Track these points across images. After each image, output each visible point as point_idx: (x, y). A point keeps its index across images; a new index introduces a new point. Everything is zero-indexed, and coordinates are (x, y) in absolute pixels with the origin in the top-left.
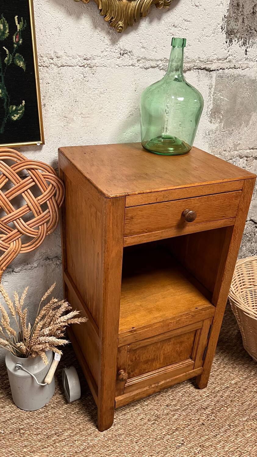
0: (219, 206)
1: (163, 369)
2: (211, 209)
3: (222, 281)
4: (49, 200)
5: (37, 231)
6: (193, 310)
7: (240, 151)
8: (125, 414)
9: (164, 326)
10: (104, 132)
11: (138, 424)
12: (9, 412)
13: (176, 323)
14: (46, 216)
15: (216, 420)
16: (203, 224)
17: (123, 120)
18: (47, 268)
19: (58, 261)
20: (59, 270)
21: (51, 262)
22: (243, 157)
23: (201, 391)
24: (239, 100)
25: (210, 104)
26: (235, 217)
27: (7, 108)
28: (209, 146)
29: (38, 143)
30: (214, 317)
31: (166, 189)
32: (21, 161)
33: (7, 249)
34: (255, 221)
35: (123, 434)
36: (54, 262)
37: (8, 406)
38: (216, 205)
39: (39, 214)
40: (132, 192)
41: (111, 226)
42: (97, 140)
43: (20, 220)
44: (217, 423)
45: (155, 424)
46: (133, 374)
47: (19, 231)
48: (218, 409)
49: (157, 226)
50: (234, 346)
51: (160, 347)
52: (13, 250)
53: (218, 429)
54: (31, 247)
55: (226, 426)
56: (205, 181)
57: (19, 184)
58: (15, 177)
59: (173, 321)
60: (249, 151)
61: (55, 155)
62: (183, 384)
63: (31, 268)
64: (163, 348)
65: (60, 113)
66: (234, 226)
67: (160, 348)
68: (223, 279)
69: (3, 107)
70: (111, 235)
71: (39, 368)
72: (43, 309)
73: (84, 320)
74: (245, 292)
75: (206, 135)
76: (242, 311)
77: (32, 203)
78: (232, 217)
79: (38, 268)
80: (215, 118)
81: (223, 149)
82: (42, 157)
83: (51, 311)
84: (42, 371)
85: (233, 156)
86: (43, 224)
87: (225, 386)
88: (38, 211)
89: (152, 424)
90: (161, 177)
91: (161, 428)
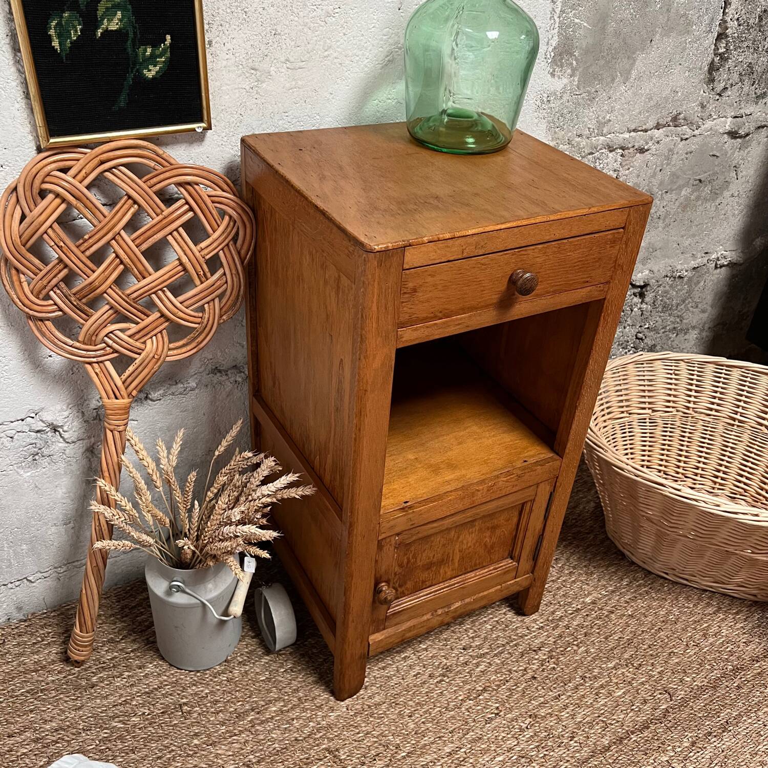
0: (579, 261)
1: (458, 579)
2: (563, 268)
3: (576, 407)
4: (222, 249)
5: (200, 315)
6: (519, 464)
7: (609, 136)
8: (384, 668)
9: (464, 498)
10: (334, 100)
11: (410, 683)
12: (156, 674)
13: (488, 490)
14: (217, 285)
15: (559, 669)
16: (548, 297)
17: (373, 74)
18: (215, 390)
19: (238, 375)
20: (240, 394)
21: (224, 378)
22: (616, 148)
23: (527, 620)
24: (612, 26)
25: (553, 37)
26: (608, 282)
27: (134, 51)
28: (547, 126)
29: (198, 127)
30: (557, 477)
31: (481, 230)
32: (164, 167)
33: (140, 354)
34: (634, 283)
35: (384, 703)
36: (231, 378)
37: (151, 663)
38: (575, 258)
39: (204, 279)
40: (417, 239)
41: (374, 308)
42: (318, 117)
43: (164, 292)
44: (560, 674)
45: (443, 683)
46: (401, 590)
47: (163, 315)
48: (561, 649)
49: (461, 305)
50: (588, 533)
51: (454, 537)
52: (151, 355)
53: (562, 684)
54: (189, 348)
55: (577, 679)
56: (555, 212)
57: (160, 217)
58: (151, 202)
59: (481, 487)
60: (627, 135)
61: (231, 151)
62: (493, 608)
63: (184, 390)
64: (460, 540)
65: (244, 60)
66: (604, 299)
67: (455, 539)
68: (579, 404)
69: (125, 49)
70: (374, 326)
71: (216, 586)
72: (221, 473)
73: (308, 491)
74: (611, 426)
75: (542, 102)
76: (609, 464)
77: (189, 256)
78: (602, 281)
79: (197, 391)
80: (562, 66)
81: (575, 133)
82: (204, 157)
83: (237, 476)
84: (222, 592)
85: (595, 147)
86: (213, 300)
87: (574, 607)
88: (202, 273)
89: (437, 682)
90: (468, 205)
91: (456, 688)
